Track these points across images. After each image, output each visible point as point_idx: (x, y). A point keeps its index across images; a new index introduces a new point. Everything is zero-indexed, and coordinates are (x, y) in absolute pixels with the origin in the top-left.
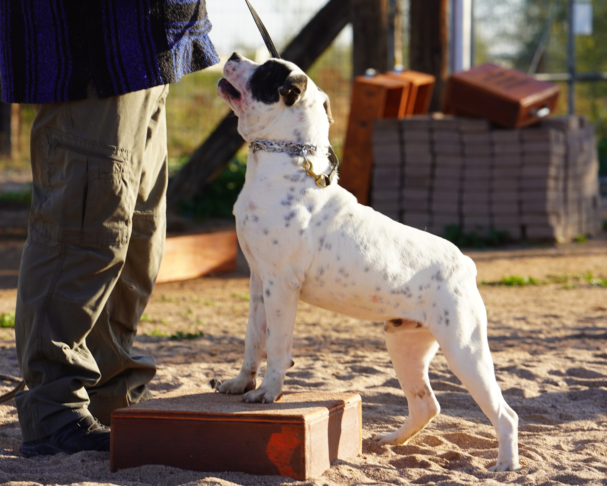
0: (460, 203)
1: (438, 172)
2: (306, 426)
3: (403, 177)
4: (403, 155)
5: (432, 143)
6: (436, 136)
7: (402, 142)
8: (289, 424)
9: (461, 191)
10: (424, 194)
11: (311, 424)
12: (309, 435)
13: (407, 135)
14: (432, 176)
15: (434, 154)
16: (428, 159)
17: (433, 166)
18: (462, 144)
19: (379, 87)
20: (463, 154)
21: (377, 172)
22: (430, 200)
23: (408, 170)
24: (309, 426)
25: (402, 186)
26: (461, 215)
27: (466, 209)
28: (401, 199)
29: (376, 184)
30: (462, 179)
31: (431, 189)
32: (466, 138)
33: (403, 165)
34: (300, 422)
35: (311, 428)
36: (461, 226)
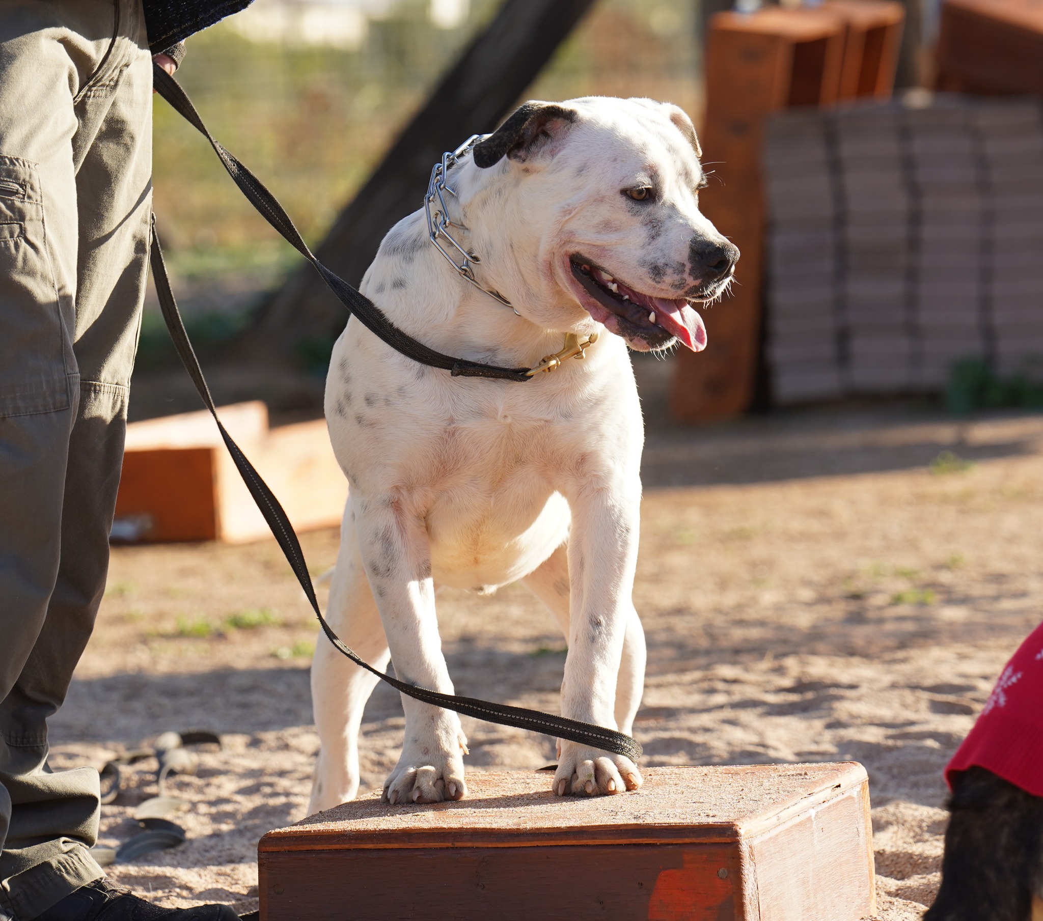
0: (986, 304)
1: (928, 232)
2: (744, 848)
3: (842, 251)
4: (839, 197)
5: (908, 164)
6: (919, 146)
7: (836, 167)
8: (700, 844)
9: (986, 275)
10: (895, 288)
11: (756, 842)
12: (752, 869)
13: (848, 149)
14: (914, 244)
15: (914, 190)
16: (901, 203)
17: (915, 219)
18: (982, 162)
19: (772, 39)
20: (984, 187)
21: (781, 242)
22: (911, 301)
23: (855, 233)
24: (750, 847)
25: (841, 273)
26: (989, 334)
27: (1000, 317)
28: (840, 304)
29: (779, 270)
30: (986, 247)
31: (912, 275)
32: (992, 147)
33: (840, 220)
34: (728, 840)
35: (755, 853)
36: (990, 360)
